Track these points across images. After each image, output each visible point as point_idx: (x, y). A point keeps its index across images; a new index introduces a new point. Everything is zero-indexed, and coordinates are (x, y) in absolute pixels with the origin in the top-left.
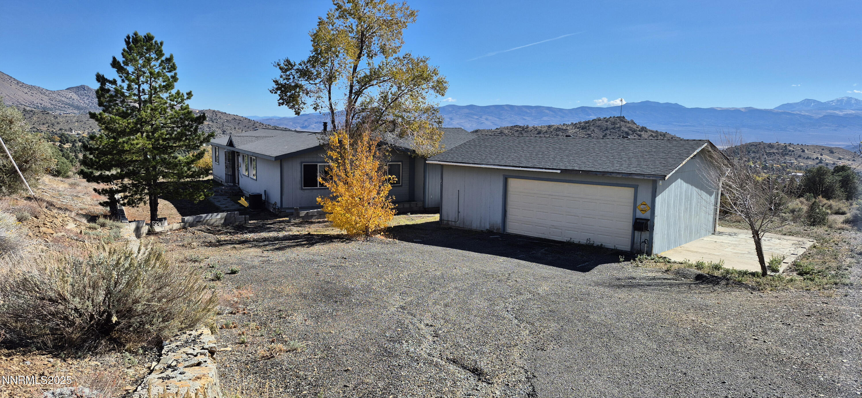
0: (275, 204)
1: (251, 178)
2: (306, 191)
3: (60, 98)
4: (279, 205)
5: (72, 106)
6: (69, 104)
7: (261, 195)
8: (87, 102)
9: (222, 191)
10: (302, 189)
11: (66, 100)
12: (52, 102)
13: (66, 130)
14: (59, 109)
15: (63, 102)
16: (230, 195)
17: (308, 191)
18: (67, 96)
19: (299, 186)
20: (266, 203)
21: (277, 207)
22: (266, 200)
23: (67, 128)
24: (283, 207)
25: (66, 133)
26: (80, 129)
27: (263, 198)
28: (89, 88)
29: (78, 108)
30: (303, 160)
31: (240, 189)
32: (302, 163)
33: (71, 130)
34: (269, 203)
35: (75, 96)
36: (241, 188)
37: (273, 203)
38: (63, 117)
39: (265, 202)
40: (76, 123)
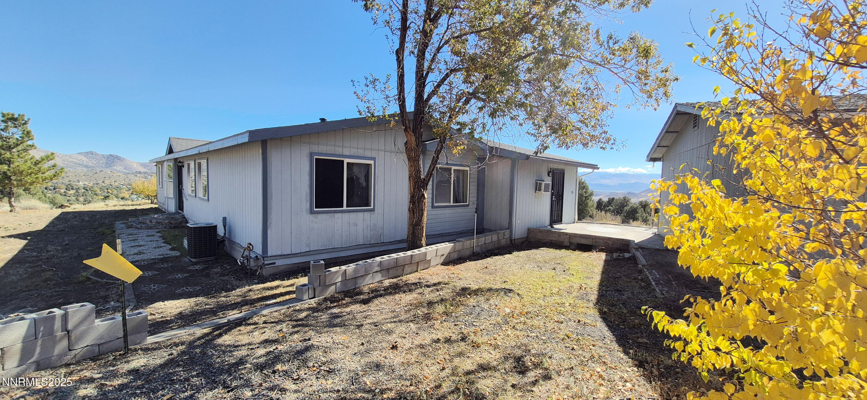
0: (250, 247)
1: (200, 198)
2: (320, 216)
3: (72, 160)
4: (258, 249)
5: (81, 165)
6: (79, 164)
7: (216, 227)
8: (95, 163)
9: (151, 222)
10: (312, 212)
11: (76, 161)
12: (64, 162)
13: (74, 182)
14: (70, 167)
15: (74, 163)
16: (165, 228)
17: (324, 216)
18: (78, 159)
19: (306, 205)
20: (227, 243)
21: (253, 255)
22: (227, 236)
23: (76, 180)
24: (269, 254)
25: (74, 183)
26: (86, 181)
27: (221, 231)
28: (96, 153)
29: (87, 166)
30: (315, 149)
31: (185, 218)
32: (311, 154)
33: (79, 181)
34: (232, 243)
35: (85, 159)
36: (185, 215)
37: (245, 245)
38: (72, 172)
39: (224, 241)
40: (84, 177)
